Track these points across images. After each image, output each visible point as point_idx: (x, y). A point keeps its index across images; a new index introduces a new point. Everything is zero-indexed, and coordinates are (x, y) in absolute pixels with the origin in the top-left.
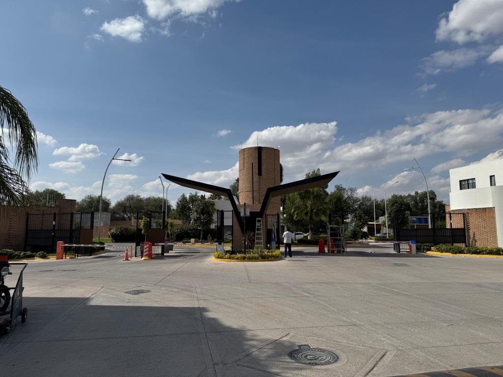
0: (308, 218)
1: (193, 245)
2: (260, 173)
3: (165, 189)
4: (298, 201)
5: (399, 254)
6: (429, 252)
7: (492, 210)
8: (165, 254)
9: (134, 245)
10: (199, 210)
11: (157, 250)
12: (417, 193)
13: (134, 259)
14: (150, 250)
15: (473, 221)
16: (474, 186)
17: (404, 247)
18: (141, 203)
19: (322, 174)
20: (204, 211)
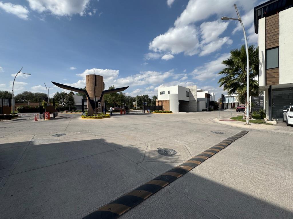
0: (114, 102)
1: (65, 113)
2: (96, 85)
3: (48, 89)
4: (110, 97)
5: (145, 114)
6: (153, 113)
7: (169, 100)
8: (56, 117)
9: (39, 114)
10: (68, 99)
11: (52, 115)
12: (143, 95)
13: (39, 120)
14: (49, 116)
15: (164, 104)
16: (164, 94)
17: (146, 111)
18: (32, 95)
20: (70, 99)
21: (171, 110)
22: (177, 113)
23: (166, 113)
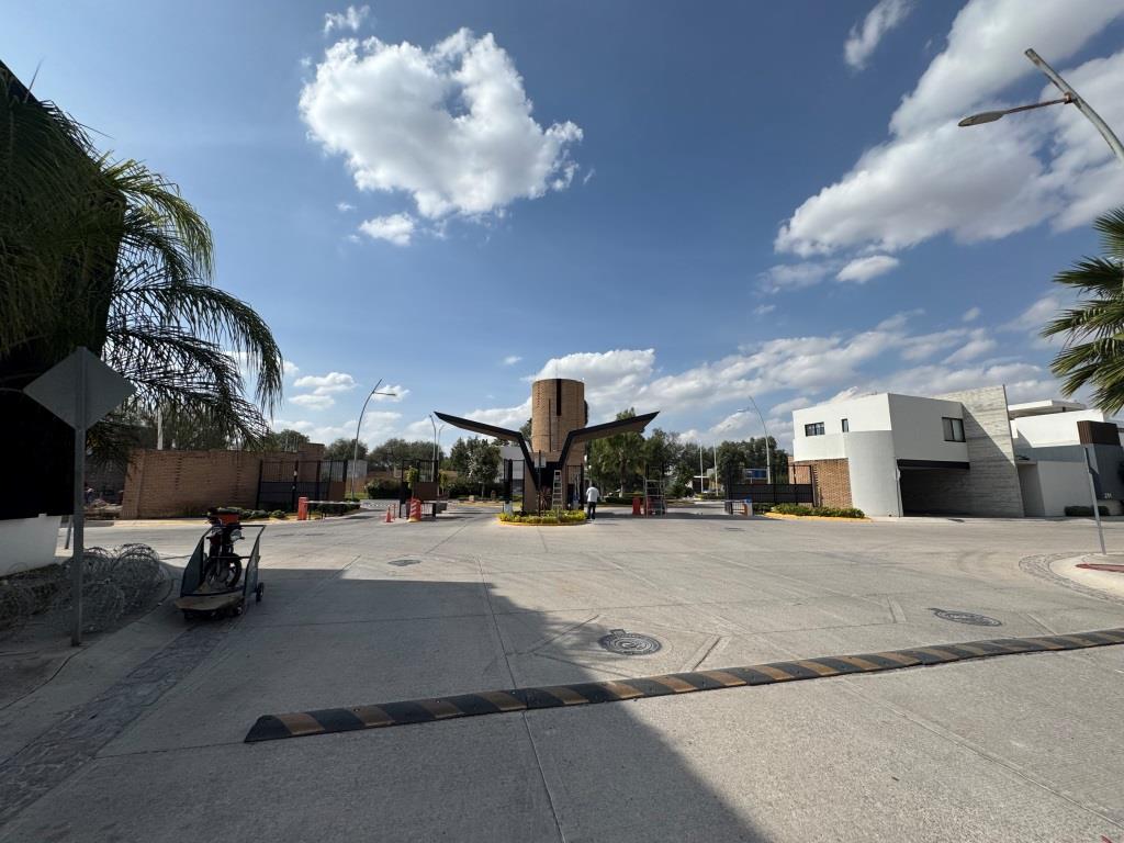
0: (620, 470)
1: (471, 503)
2: (559, 413)
3: (437, 431)
4: (607, 449)
5: (731, 517)
6: (768, 514)
7: (844, 462)
8: (437, 515)
9: (398, 502)
10: (480, 460)
11: (427, 509)
12: (752, 440)
13: (398, 521)
14: (418, 510)
15: (822, 476)
16: (822, 432)
17: (738, 507)
18: (406, 449)
19: (637, 415)
20: (487, 461)
21: (856, 505)
22: (891, 519)
23: (828, 515)
